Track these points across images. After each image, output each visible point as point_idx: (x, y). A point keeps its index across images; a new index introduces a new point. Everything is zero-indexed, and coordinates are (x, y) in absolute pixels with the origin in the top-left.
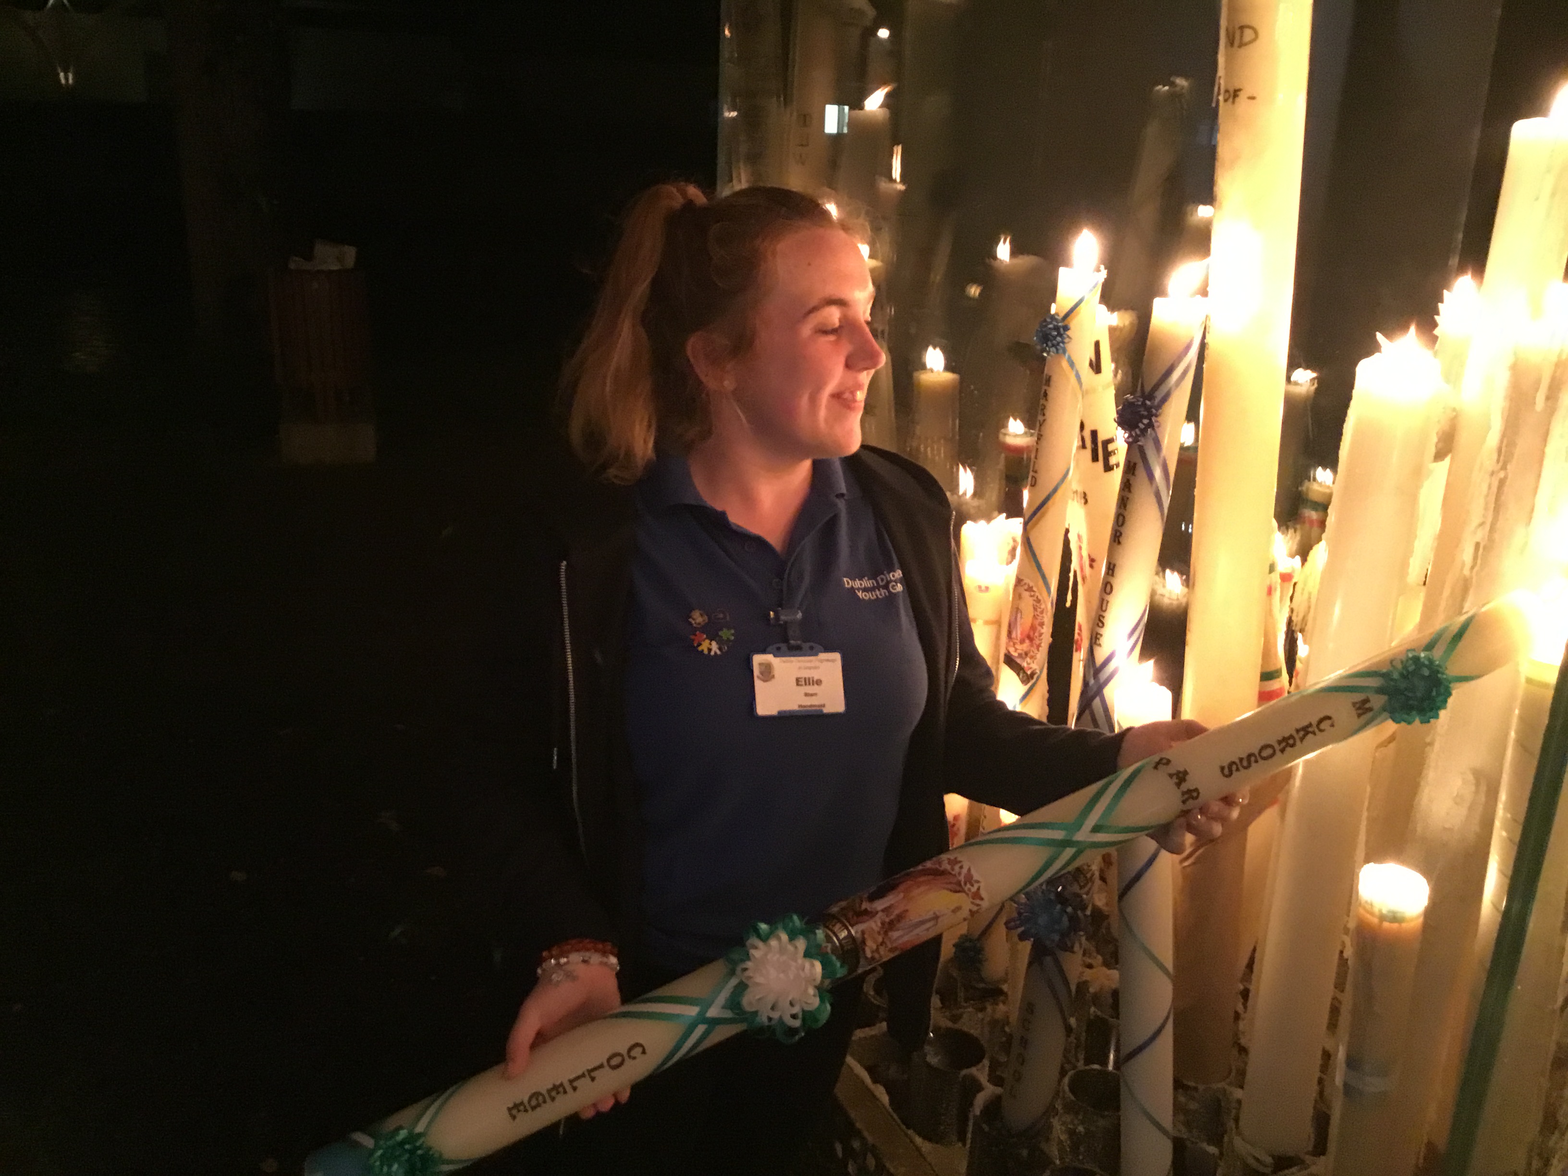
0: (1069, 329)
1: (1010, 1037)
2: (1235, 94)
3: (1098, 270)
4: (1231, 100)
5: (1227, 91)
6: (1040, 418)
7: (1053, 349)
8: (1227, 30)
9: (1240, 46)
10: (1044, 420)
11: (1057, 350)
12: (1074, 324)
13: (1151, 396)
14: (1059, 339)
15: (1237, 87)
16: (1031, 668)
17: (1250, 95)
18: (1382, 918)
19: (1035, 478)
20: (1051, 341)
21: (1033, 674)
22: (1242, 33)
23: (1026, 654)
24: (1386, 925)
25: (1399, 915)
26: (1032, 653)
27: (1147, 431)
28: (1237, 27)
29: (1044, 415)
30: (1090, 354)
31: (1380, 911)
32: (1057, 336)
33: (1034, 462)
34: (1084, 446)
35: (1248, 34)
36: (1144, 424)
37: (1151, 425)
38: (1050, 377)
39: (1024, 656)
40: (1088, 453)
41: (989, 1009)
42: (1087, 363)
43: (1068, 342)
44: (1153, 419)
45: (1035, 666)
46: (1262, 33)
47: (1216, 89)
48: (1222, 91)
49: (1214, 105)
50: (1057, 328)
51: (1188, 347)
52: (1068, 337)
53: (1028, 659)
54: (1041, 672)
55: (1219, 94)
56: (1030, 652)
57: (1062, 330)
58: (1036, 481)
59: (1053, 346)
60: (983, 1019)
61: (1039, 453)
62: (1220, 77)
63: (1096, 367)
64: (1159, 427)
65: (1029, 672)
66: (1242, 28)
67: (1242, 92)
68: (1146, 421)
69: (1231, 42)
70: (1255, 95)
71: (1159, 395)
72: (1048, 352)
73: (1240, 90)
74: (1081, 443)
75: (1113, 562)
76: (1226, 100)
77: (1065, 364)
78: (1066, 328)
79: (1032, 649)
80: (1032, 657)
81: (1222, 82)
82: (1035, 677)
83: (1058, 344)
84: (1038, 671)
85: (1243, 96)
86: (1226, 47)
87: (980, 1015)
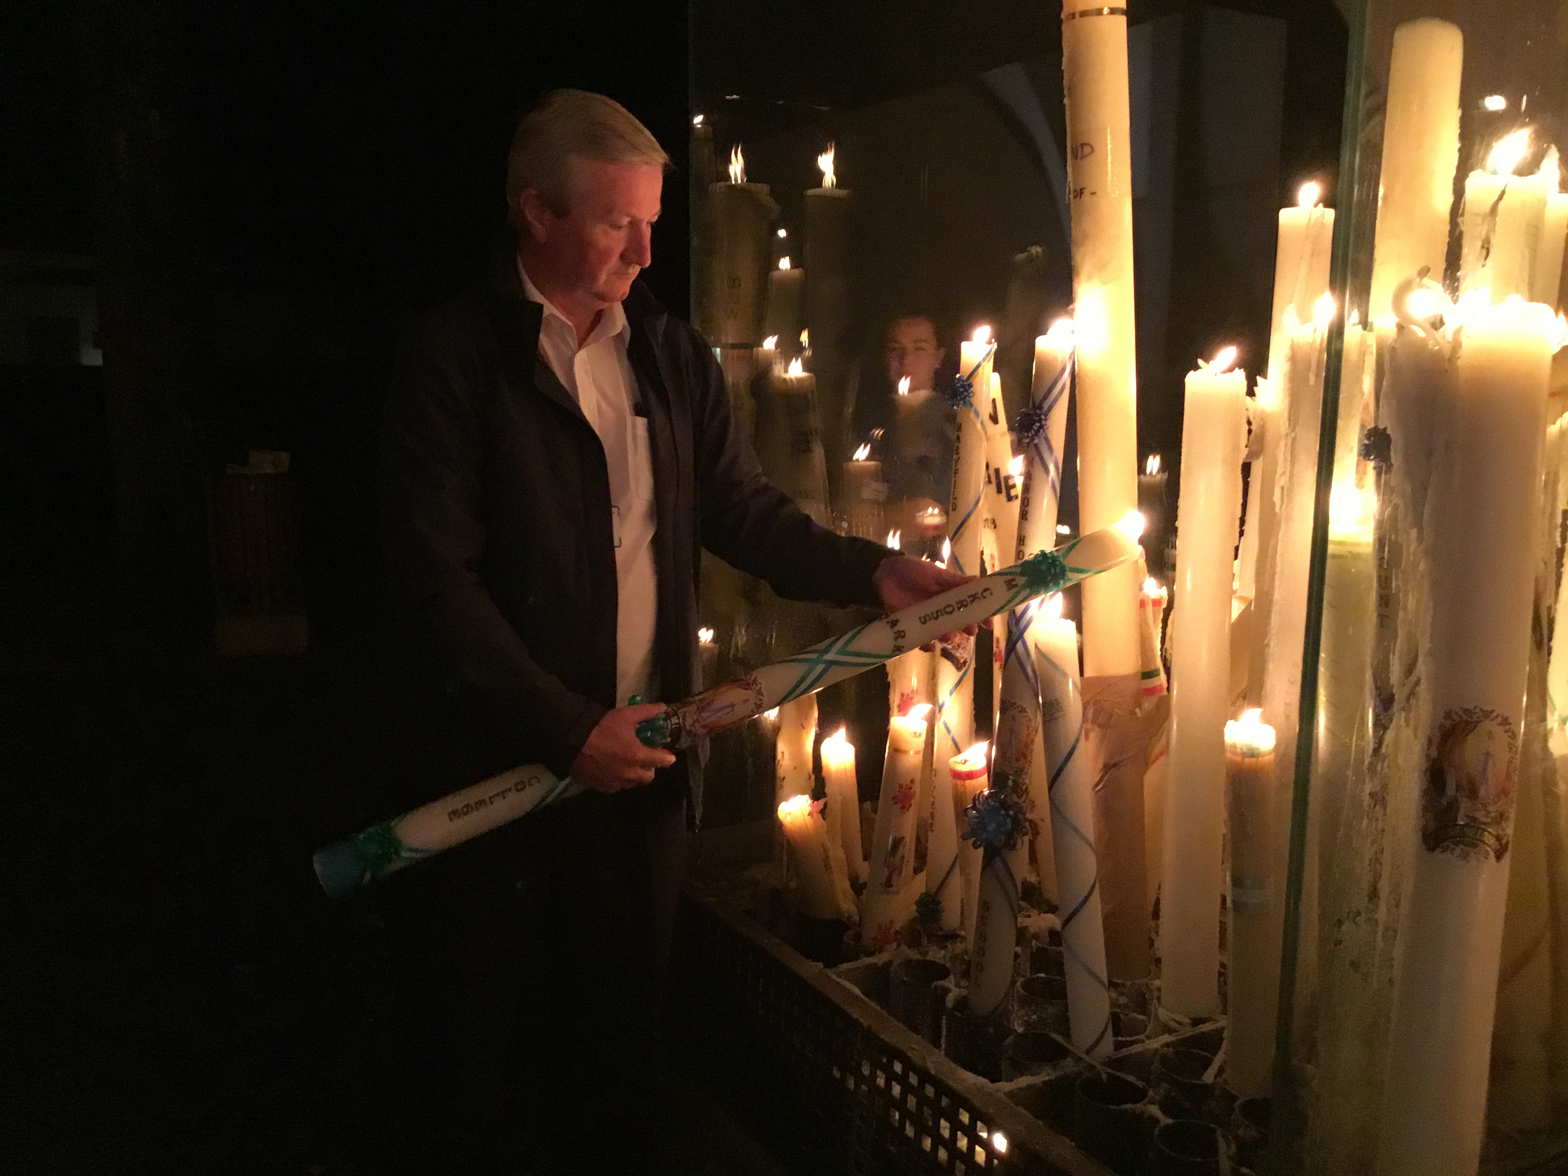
0: (972, 387)
1: (968, 963)
2: (1080, 193)
3: (990, 343)
4: (1079, 196)
5: (1075, 191)
6: (955, 457)
7: (961, 402)
8: (1072, 148)
9: (1082, 158)
10: (959, 458)
11: (965, 402)
12: (976, 382)
13: (1040, 407)
14: (965, 393)
15: (1083, 187)
16: (963, 657)
17: (1093, 191)
18: (1244, 755)
19: (956, 504)
20: (960, 396)
21: (965, 662)
22: (1082, 149)
23: (959, 646)
24: (1247, 760)
25: (1256, 751)
26: (962, 646)
27: (1039, 432)
28: (1079, 145)
29: (958, 454)
30: (990, 409)
31: (1241, 749)
32: (963, 392)
33: (954, 492)
34: (990, 482)
35: (1087, 150)
36: (1036, 426)
37: (1041, 427)
38: (961, 424)
39: (957, 647)
40: (994, 486)
41: (950, 947)
42: (988, 416)
43: (973, 396)
44: (1043, 422)
45: (965, 656)
46: (1097, 147)
47: (1067, 190)
48: (1072, 190)
49: (1066, 202)
50: (963, 386)
51: (1063, 370)
52: (972, 392)
53: (960, 650)
54: (971, 662)
55: (1069, 194)
56: (961, 644)
57: (967, 387)
58: (956, 506)
59: (961, 399)
60: (945, 955)
61: (957, 484)
62: (1069, 182)
63: (994, 419)
64: (1048, 428)
65: (962, 661)
66: (1083, 145)
67: (1086, 190)
68: (1038, 424)
69: (1075, 156)
70: (1095, 191)
71: (1046, 406)
72: (958, 406)
73: (1085, 188)
74: (987, 479)
75: (1023, 535)
76: (1075, 197)
77: (972, 415)
78: (970, 386)
79: (963, 641)
80: (963, 648)
81: (1071, 185)
82: (967, 664)
83: (965, 397)
84: (968, 660)
85: (1086, 193)
86: (1072, 160)
87: (943, 952)
